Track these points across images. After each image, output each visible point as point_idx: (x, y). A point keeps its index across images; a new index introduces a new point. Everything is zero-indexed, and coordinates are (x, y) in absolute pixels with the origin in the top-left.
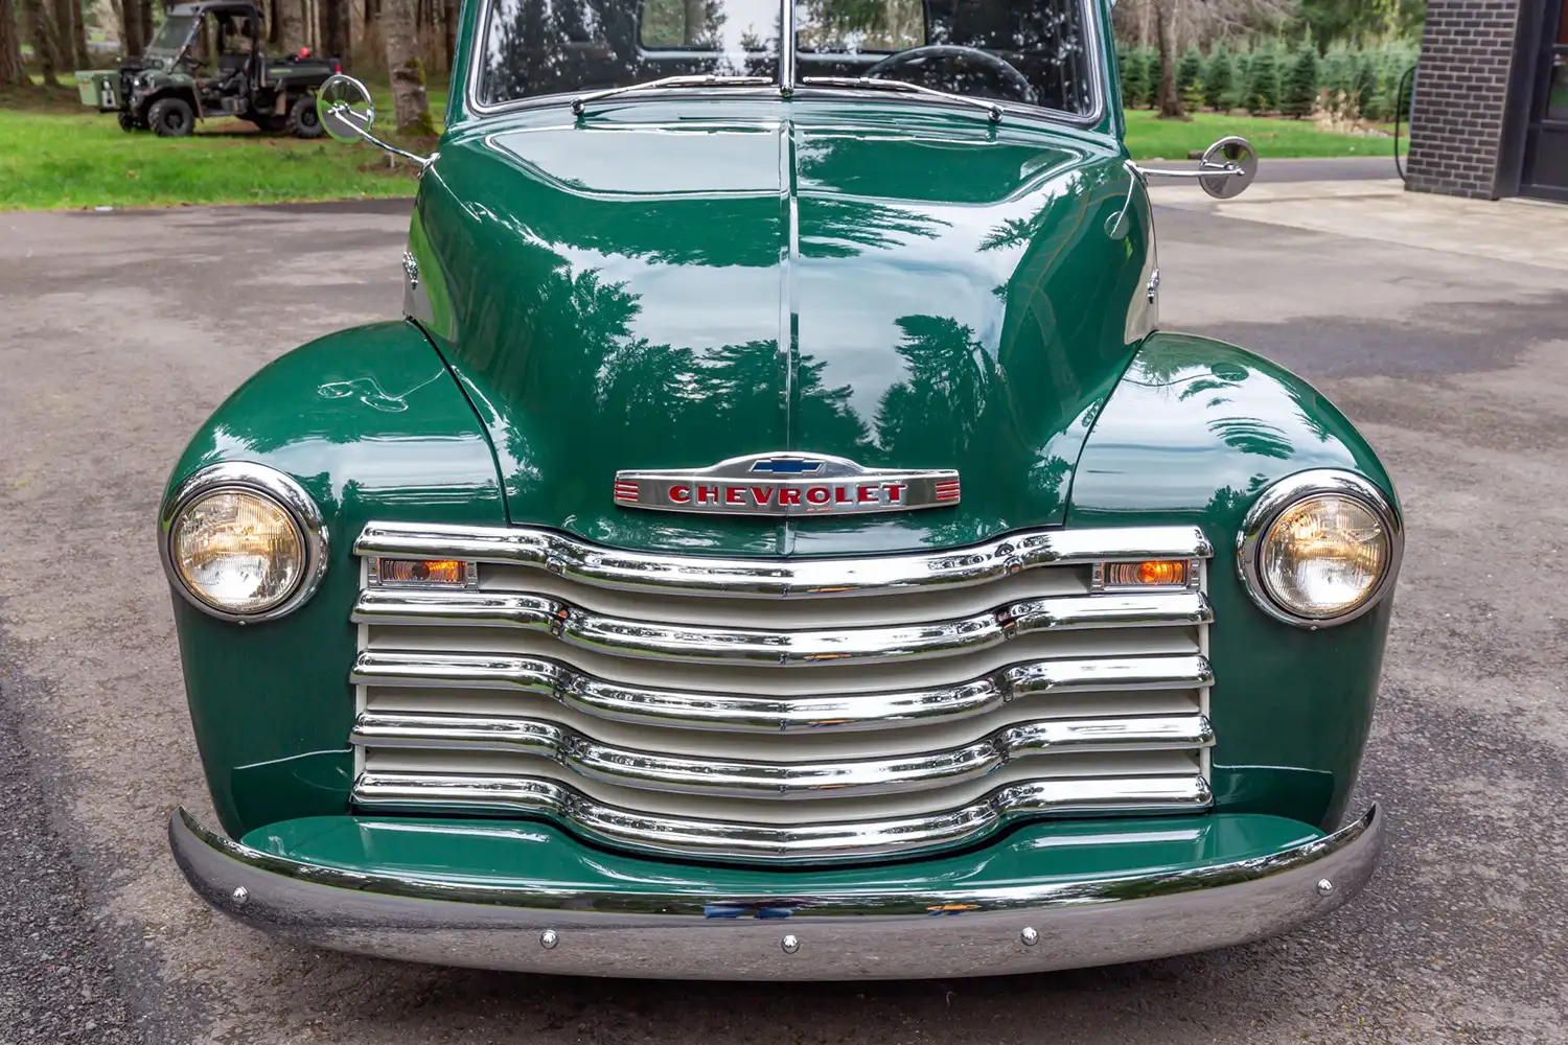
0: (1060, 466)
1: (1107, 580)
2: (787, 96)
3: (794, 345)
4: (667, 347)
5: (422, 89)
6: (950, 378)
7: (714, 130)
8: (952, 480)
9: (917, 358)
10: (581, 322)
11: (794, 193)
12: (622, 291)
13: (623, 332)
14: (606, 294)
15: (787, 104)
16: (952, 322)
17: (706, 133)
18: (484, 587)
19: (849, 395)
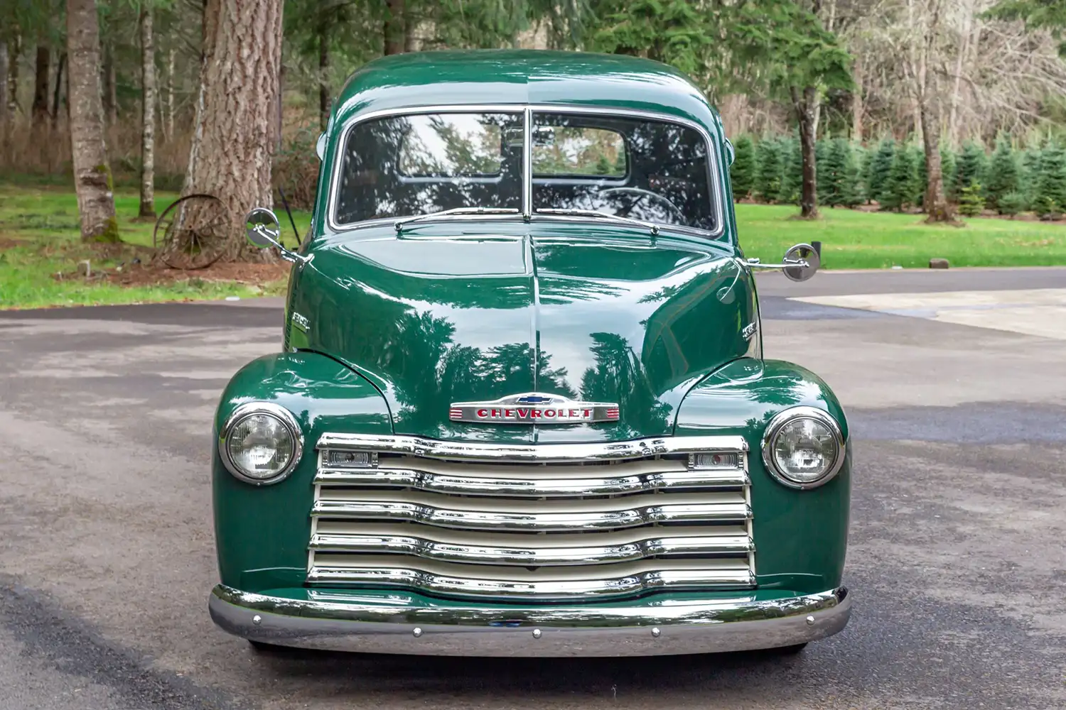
0: (667, 408)
1: (696, 464)
2: (527, 220)
3: (538, 346)
4: (470, 348)
5: (109, 194)
6: (616, 365)
7: (482, 240)
8: (615, 409)
9: (600, 354)
10: (427, 338)
11: (536, 275)
12: (446, 321)
13: (450, 341)
14: (438, 324)
15: (527, 225)
16: (618, 337)
17: (477, 242)
18: (380, 467)
19: (565, 373)
